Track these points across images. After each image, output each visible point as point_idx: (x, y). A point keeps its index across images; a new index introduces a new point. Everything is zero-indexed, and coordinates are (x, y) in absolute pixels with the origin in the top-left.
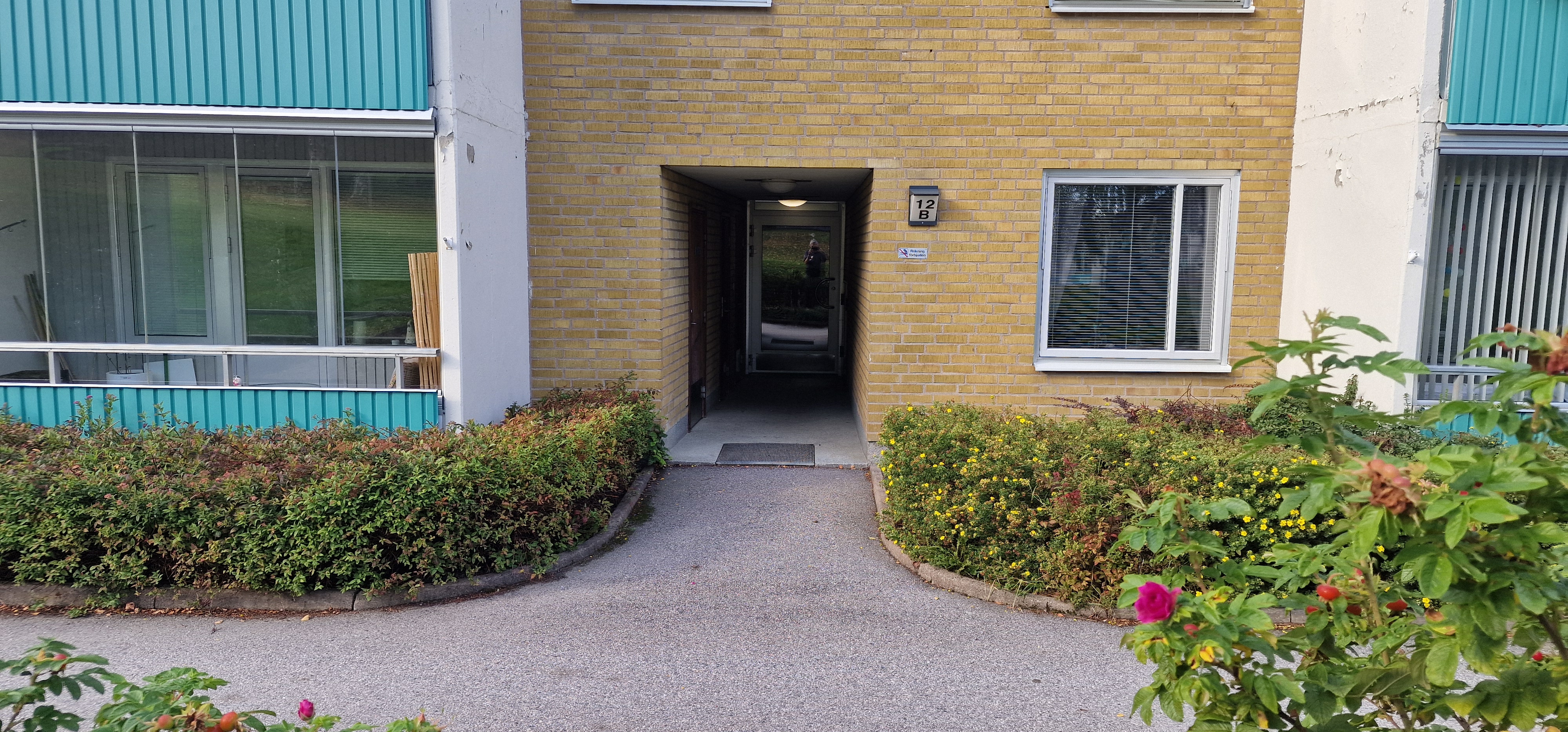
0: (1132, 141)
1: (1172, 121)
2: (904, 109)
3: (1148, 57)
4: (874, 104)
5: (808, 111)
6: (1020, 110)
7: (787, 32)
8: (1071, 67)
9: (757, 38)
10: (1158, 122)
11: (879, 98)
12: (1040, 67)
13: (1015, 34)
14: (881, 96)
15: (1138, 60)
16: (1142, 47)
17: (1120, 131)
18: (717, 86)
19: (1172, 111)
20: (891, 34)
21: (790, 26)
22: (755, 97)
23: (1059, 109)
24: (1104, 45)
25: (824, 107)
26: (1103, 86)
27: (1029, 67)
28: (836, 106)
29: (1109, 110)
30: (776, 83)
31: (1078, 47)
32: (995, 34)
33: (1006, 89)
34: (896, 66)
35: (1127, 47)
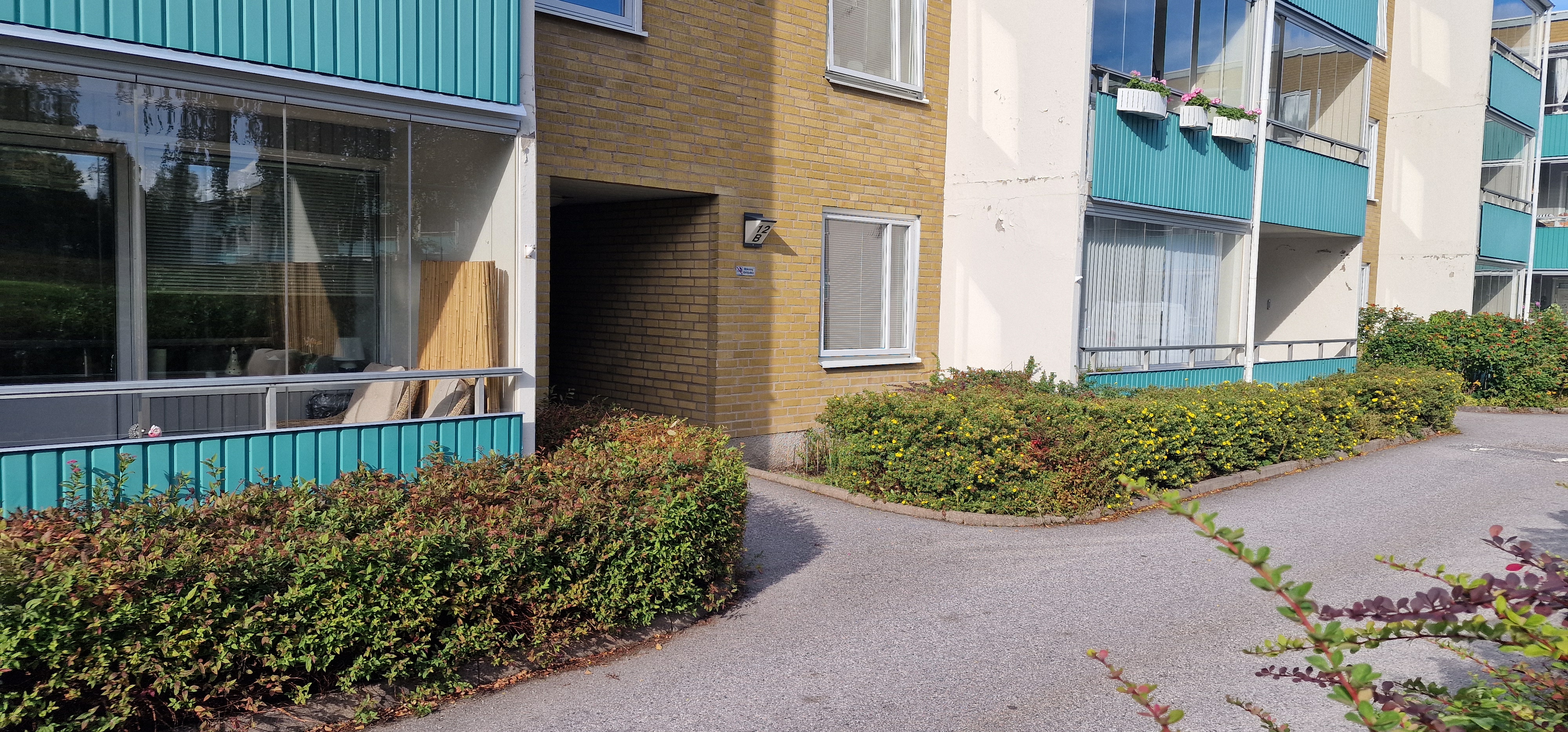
0: (869, 189)
1: (887, 176)
2: (737, 145)
3: (877, 126)
4: (719, 139)
5: (673, 137)
6: (808, 156)
7: (657, 63)
8: (838, 127)
9: (633, 64)
10: (882, 177)
11: (722, 134)
12: (820, 124)
13: (806, 95)
14: (723, 132)
15: (870, 127)
16: (875, 119)
17: (863, 180)
18: (601, 103)
19: (889, 169)
20: (730, 80)
21: (657, 57)
22: (632, 118)
23: (831, 159)
24: (855, 112)
25: (684, 135)
26: (855, 144)
27: (814, 123)
28: (692, 136)
29: (857, 164)
30: (648, 108)
31: (841, 112)
32: (795, 92)
33: (800, 138)
34: (733, 108)
35: (865, 116)
